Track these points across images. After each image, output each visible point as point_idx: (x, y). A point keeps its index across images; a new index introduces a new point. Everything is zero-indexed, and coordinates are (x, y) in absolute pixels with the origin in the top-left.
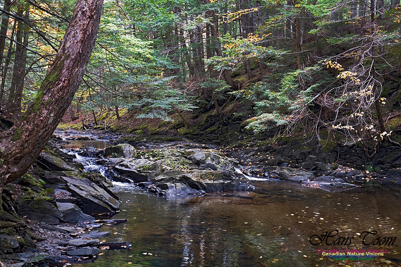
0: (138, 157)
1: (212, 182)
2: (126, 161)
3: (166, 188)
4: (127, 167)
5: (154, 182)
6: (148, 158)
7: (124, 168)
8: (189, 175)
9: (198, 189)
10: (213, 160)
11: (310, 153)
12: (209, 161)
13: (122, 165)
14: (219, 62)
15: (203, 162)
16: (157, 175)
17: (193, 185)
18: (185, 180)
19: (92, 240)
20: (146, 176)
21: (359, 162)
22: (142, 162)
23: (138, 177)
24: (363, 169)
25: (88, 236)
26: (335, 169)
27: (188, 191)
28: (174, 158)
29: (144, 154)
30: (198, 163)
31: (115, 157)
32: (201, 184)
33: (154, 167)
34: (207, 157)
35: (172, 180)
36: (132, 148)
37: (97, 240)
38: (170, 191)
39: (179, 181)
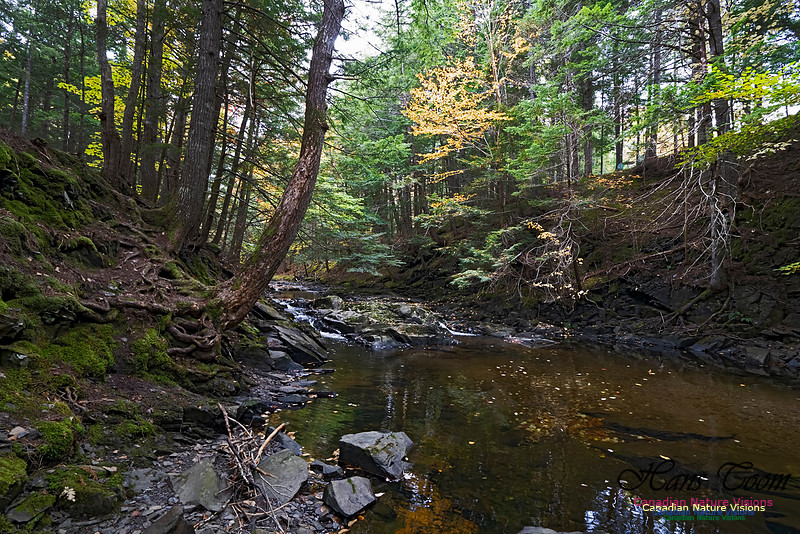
0: (346, 309)
1: (416, 336)
2: (335, 313)
3: (373, 340)
4: (335, 318)
5: (361, 333)
6: (356, 310)
7: (332, 320)
8: (395, 329)
9: (403, 342)
10: (418, 314)
11: (512, 309)
12: (414, 315)
13: (331, 317)
14: (426, 219)
15: (409, 315)
16: (364, 327)
17: (398, 338)
18: (391, 333)
19: (301, 388)
20: (353, 328)
21: (558, 319)
22: (350, 313)
23: (344, 328)
24: (562, 326)
25: (298, 384)
26: (535, 326)
27: (394, 343)
28: (380, 311)
29: (351, 307)
30: (404, 317)
31: (324, 308)
32: (406, 337)
33: (362, 319)
34: (413, 311)
35: (378, 332)
36: (341, 300)
37: (306, 389)
38: (376, 343)
39: (385, 334)
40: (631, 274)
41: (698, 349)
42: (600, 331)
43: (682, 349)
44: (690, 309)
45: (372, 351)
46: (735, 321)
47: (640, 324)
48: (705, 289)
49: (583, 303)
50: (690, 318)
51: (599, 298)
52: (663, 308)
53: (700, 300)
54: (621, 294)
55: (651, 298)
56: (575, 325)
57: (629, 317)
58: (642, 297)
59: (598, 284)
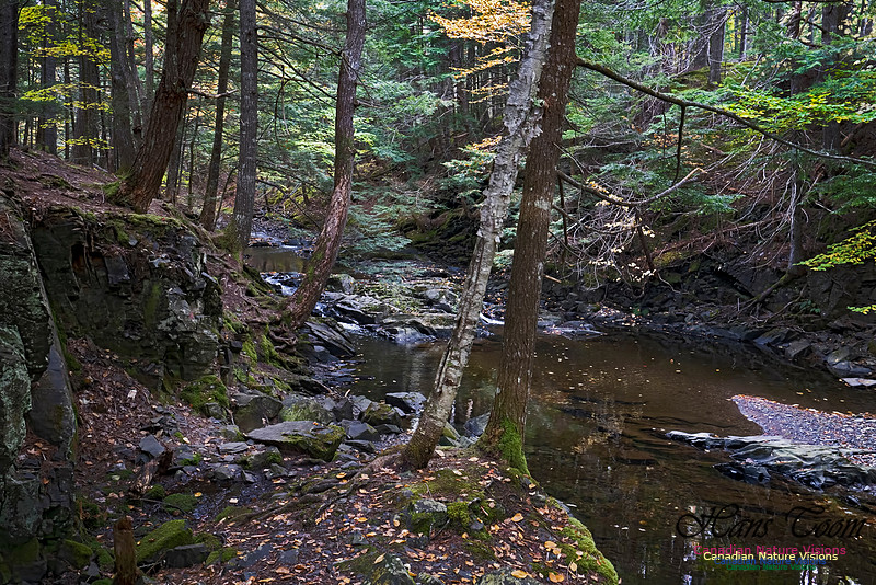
0: (361, 294)
1: (442, 327)
2: (349, 298)
3: (396, 332)
4: (350, 306)
5: (382, 325)
6: (374, 295)
7: (346, 307)
8: (419, 320)
9: (428, 334)
10: (448, 299)
11: (571, 290)
12: (443, 301)
13: (344, 304)
14: (462, 167)
15: (437, 301)
16: (385, 317)
17: (423, 330)
18: (415, 324)
20: (373, 318)
21: (626, 304)
22: (367, 300)
23: (362, 318)
24: (630, 312)
25: (342, 371)
26: (596, 311)
27: (418, 336)
28: (403, 298)
29: (368, 290)
30: (430, 303)
31: (332, 291)
32: (431, 329)
33: (382, 308)
34: (441, 296)
35: (401, 324)
36: (352, 280)
38: (399, 336)
39: (409, 326)
40: (716, 248)
41: (761, 342)
42: (670, 320)
43: (746, 341)
44: (769, 295)
45: (396, 344)
46: (807, 312)
47: (712, 312)
48: (784, 273)
49: (657, 284)
50: (770, 306)
51: (677, 278)
52: (743, 292)
53: (779, 286)
54: (705, 273)
55: (734, 280)
56: (645, 311)
57: (709, 302)
58: (724, 277)
59: (677, 260)
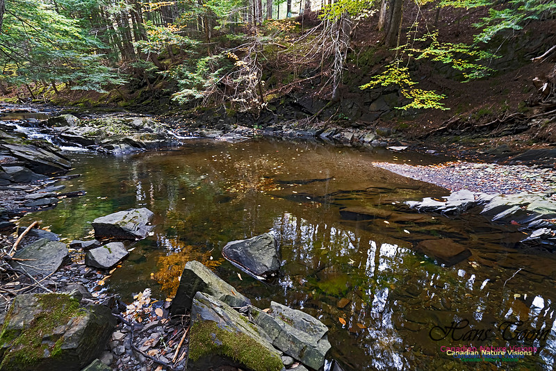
0: (83, 126)
1: (150, 141)
2: (71, 129)
3: (113, 148)
4: (73, 134)
5: (101, 144)
6: (92, 126)
7: (70, 135)
8: (131, 138)
9: (139, 147)
10: (149, 125)
11: (220, 118)
12: (146, 126)
13: (68, 133)
14: (145, 46)
15: (142, 127)
16: (102, 139)
17: (134, 145)
18: (127, 141)
19: (48, 193)
20: (93, 141)
21: (250, 123)
22: (87, 129)
23: (84, 142)
24: (252, 128)
25: (44, 191)
26: (235, 128)
27: (132, 149)
28: (116, 125)
29: (87, 123)
30: (137, 128)
31: (60, 126)
32: (141, 143)
33: (99, 133)
34: (144, 123)
35: (116, 142)
36: (76, 118)
37: (54, 193)
38: (116, 151)
39: (123, 142)
40: (292, 92)
41: (324, 135)
42: (275, 129)
43: (316, 136)
44: (322, 113)
46: (341, 119)
47: (296, 123)
48: (329, 101)
49: (265, 111)
50: (322, 118)
51: (274, 108)
52: (308, 113)
53: (327, 108)
54: (287, 105)
55: (303, 107)
56: (260, 127)
57: (290, 119)
58: (298, 106)
59: (274, 99)
